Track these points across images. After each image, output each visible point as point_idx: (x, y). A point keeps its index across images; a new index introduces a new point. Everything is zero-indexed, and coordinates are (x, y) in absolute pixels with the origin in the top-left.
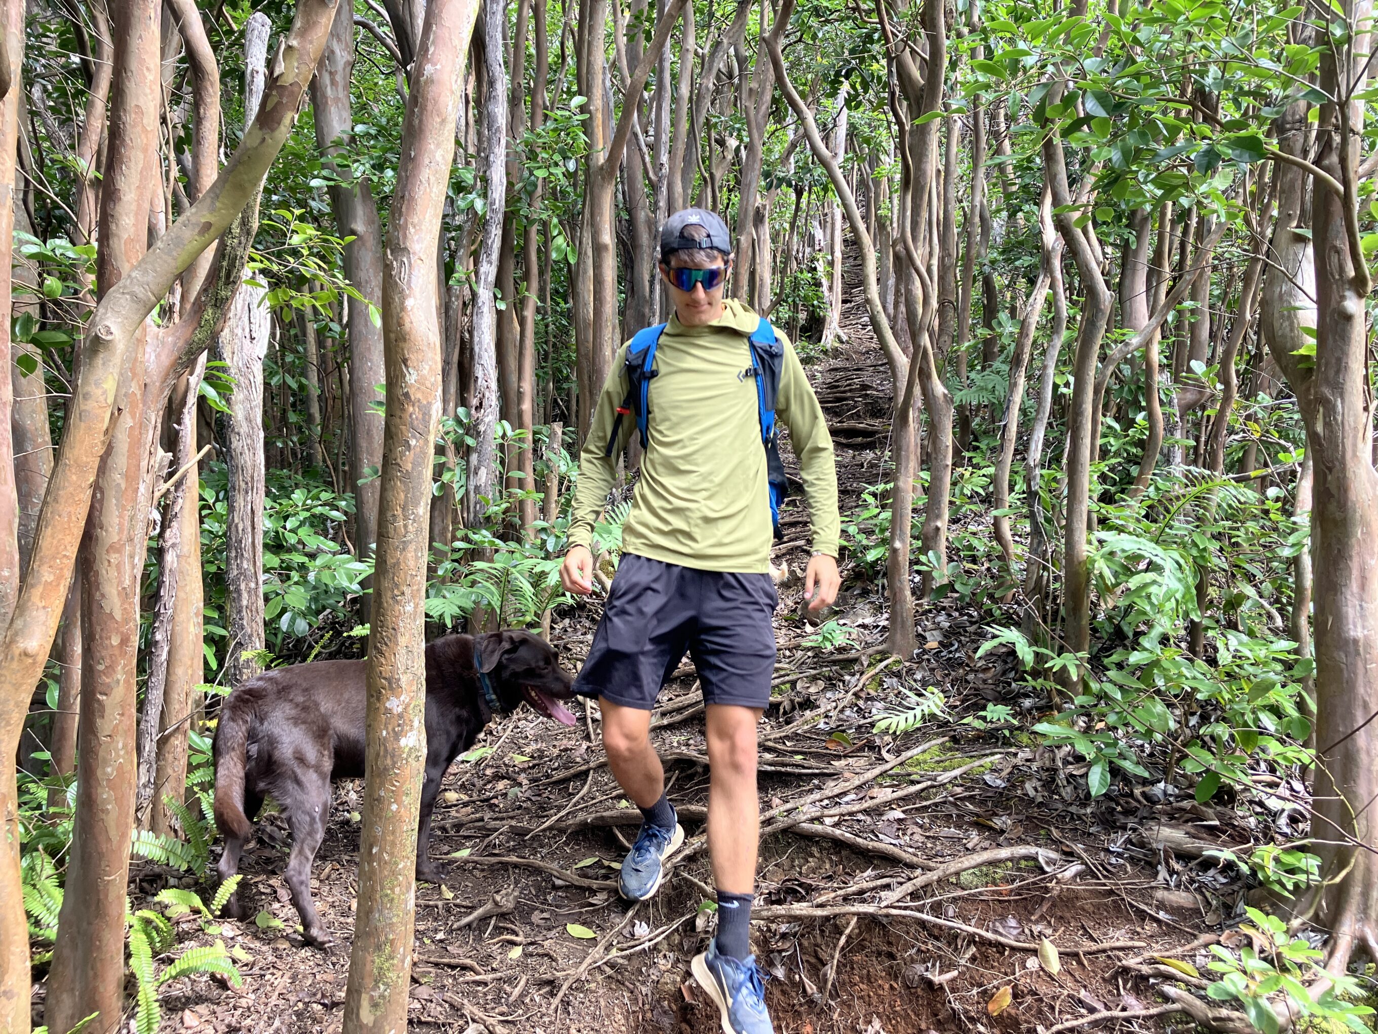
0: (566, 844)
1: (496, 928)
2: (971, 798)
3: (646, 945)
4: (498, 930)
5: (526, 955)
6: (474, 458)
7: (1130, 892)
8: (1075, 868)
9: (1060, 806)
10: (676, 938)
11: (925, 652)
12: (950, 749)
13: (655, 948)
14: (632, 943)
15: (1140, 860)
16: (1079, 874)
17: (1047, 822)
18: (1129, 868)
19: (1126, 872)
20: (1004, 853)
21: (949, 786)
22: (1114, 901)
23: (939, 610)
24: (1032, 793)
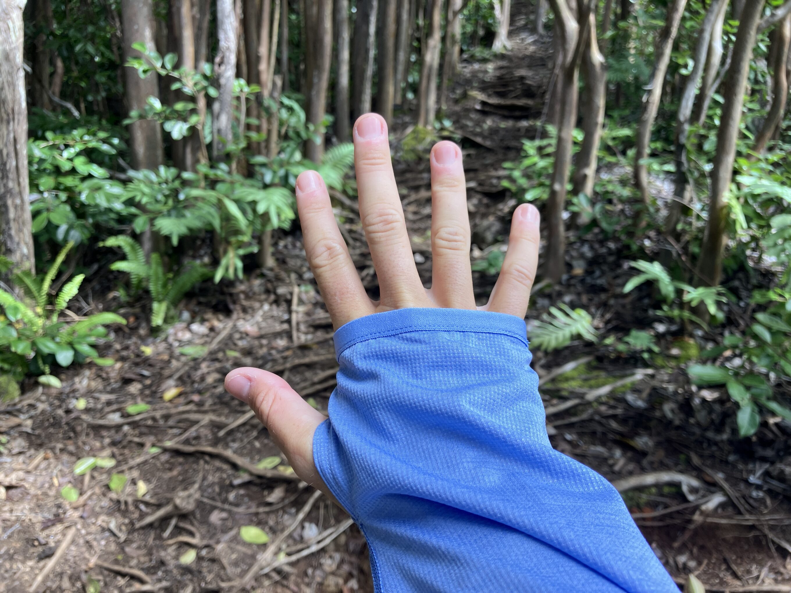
0: (256, 438)
1: (176, 527)
2: (614, 417)
3: (314, 548)
4: (178, 530)
5: (200, 559)
6: (216, 106)
7: (772, 528)
8: (717, 499)
9: (697, 431)
10: (343, 539)
11: (572, 277)
12: (596, 368)
13: (323, 550)
14: (300, 546)
15: (778, 494)
16: (722, 506)
17: (687, 447)
18: (768, 502)
19: (766, 507)
20: (650, 479)
21: (595, 405)
22: (756, 537)
23: (583, 241)
24: (669, 415)
